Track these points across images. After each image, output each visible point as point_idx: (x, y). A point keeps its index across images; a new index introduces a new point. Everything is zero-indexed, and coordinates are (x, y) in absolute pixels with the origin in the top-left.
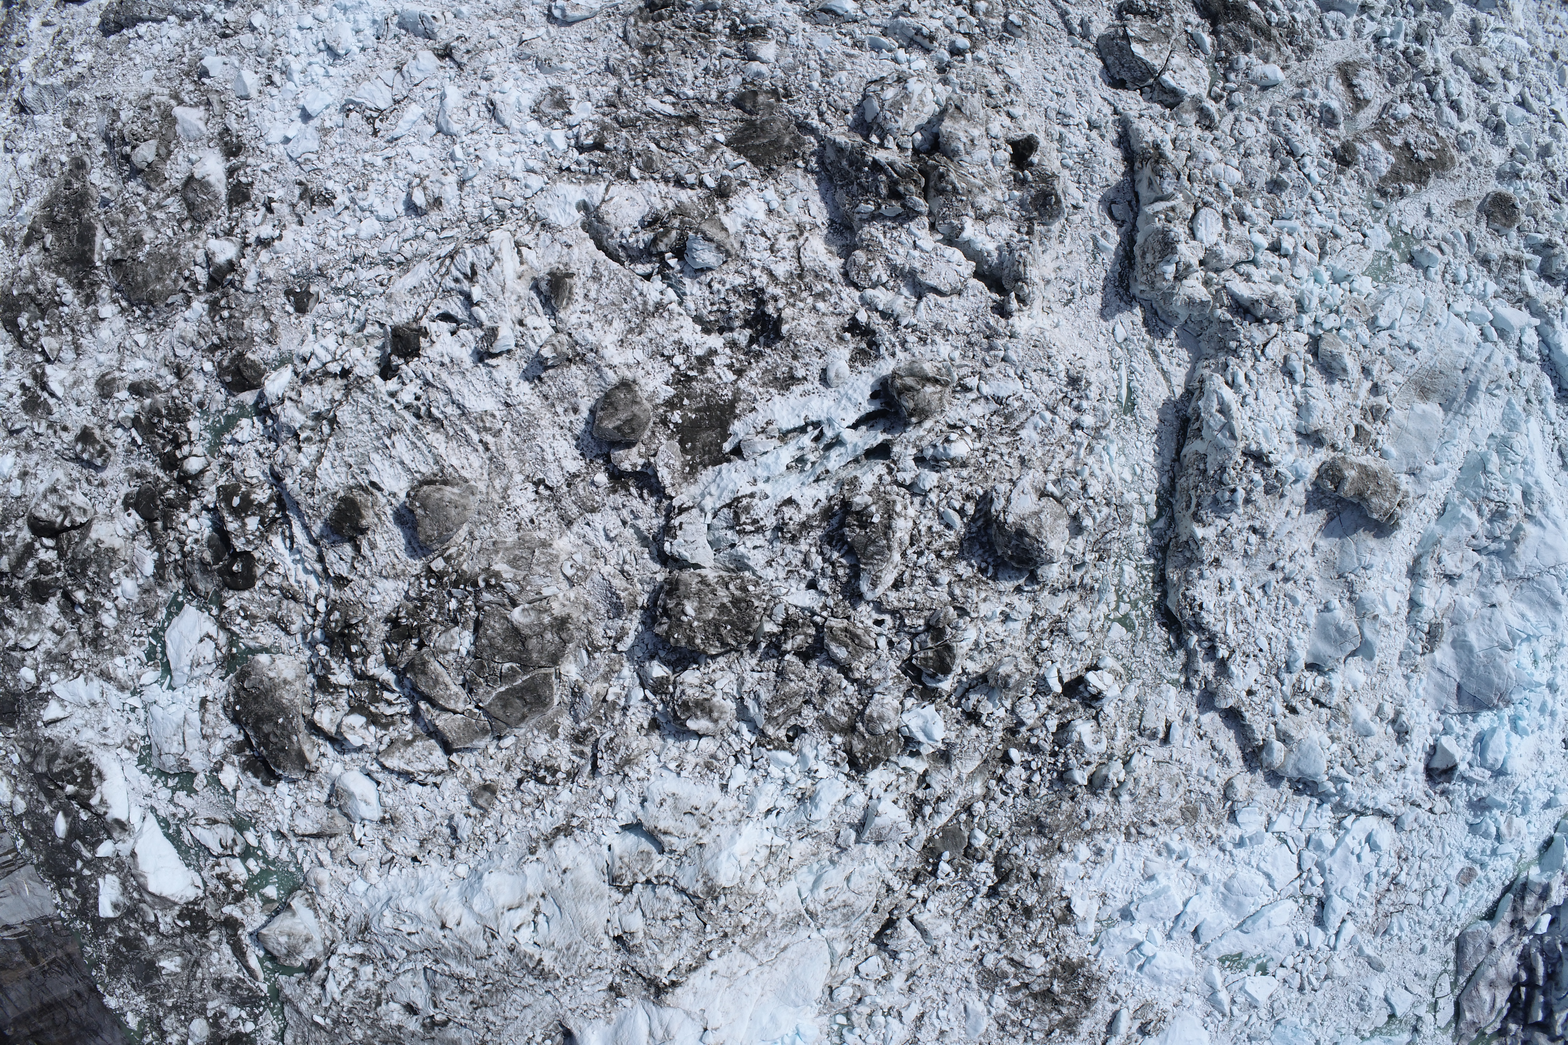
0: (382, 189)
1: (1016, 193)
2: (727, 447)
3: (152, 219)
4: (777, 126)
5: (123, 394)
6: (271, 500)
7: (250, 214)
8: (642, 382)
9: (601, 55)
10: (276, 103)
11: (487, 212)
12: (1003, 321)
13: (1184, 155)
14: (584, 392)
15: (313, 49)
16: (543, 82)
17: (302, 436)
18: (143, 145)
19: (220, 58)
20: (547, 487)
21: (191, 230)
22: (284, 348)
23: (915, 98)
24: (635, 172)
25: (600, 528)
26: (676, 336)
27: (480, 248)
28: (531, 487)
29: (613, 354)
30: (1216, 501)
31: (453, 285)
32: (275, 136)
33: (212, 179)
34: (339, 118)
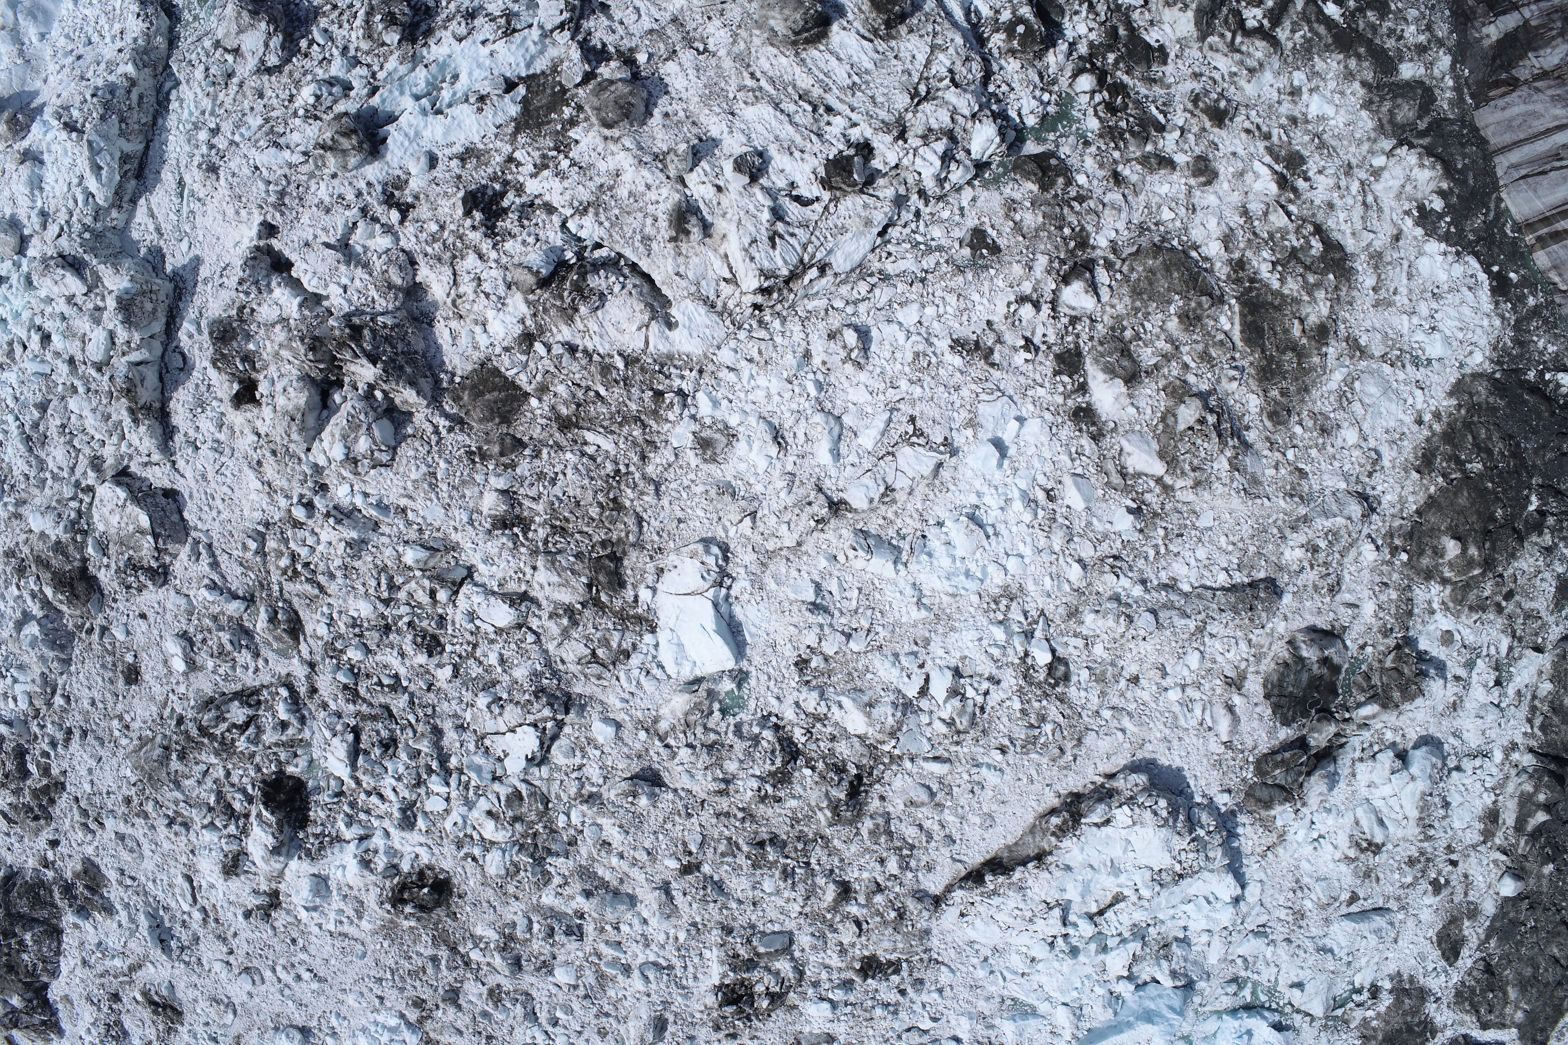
0: (898, 355)
1: (251, 347)
2: (522, 90)
3: (1170, 340)
4: (477, 414)
5: (1181, 159)
6: (988, 38)
7: (1052, 339)
8: (599, 140)
9: (665, 502)
10: (1037, 465)
11: (777, 324)
12: (269, 220)
13: (114, 417)
14: (655, 130)
15: (1001, 528)
16: (727, 472)
17: (947, 82)
18: (1191, 421)
19: (1117, 527)
20: (697, 50)
21: (1124, 329)
22: (996, 194)
23: (337, 436)
24: (620, 363)
25: (644, 17)
26: (566, 184)
27: (766, 265)
28: (711, 47)
29: (623, 160)
30: (112, 92)
31: (796, 231)
32: (1034, 426)
33: (1101, 376)
34: (958, 440)
